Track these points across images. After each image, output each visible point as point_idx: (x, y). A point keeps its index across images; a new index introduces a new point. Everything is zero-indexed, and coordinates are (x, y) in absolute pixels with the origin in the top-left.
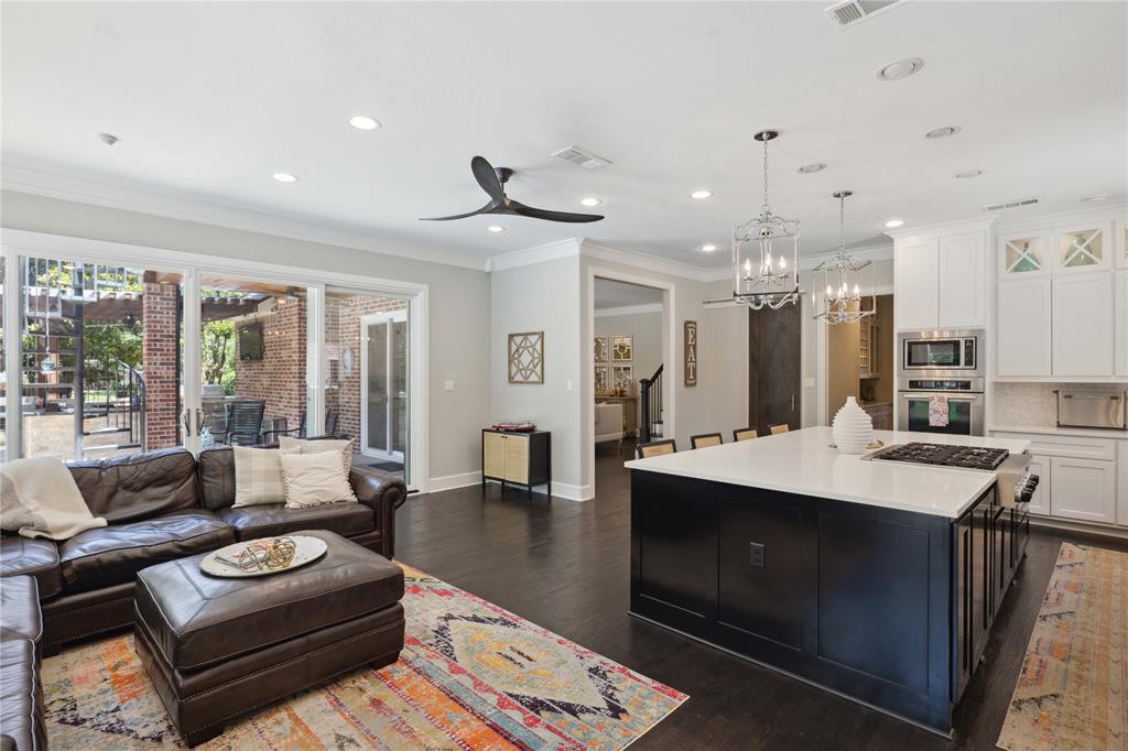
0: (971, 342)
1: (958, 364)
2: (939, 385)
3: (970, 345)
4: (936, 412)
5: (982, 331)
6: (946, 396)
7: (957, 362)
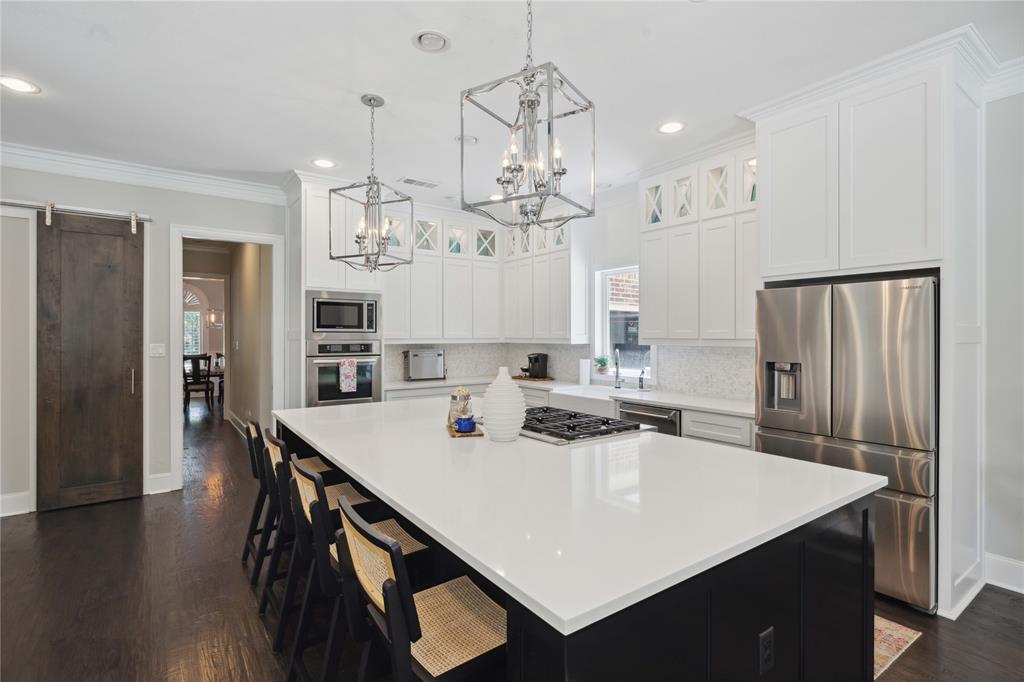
0: (372, 305)
1: (362, 328)
2: (346, 348)
3: (372, 307)
4: (347, 377)
5: (379, 296)
6: (355, 360)
7: (360, 326)
